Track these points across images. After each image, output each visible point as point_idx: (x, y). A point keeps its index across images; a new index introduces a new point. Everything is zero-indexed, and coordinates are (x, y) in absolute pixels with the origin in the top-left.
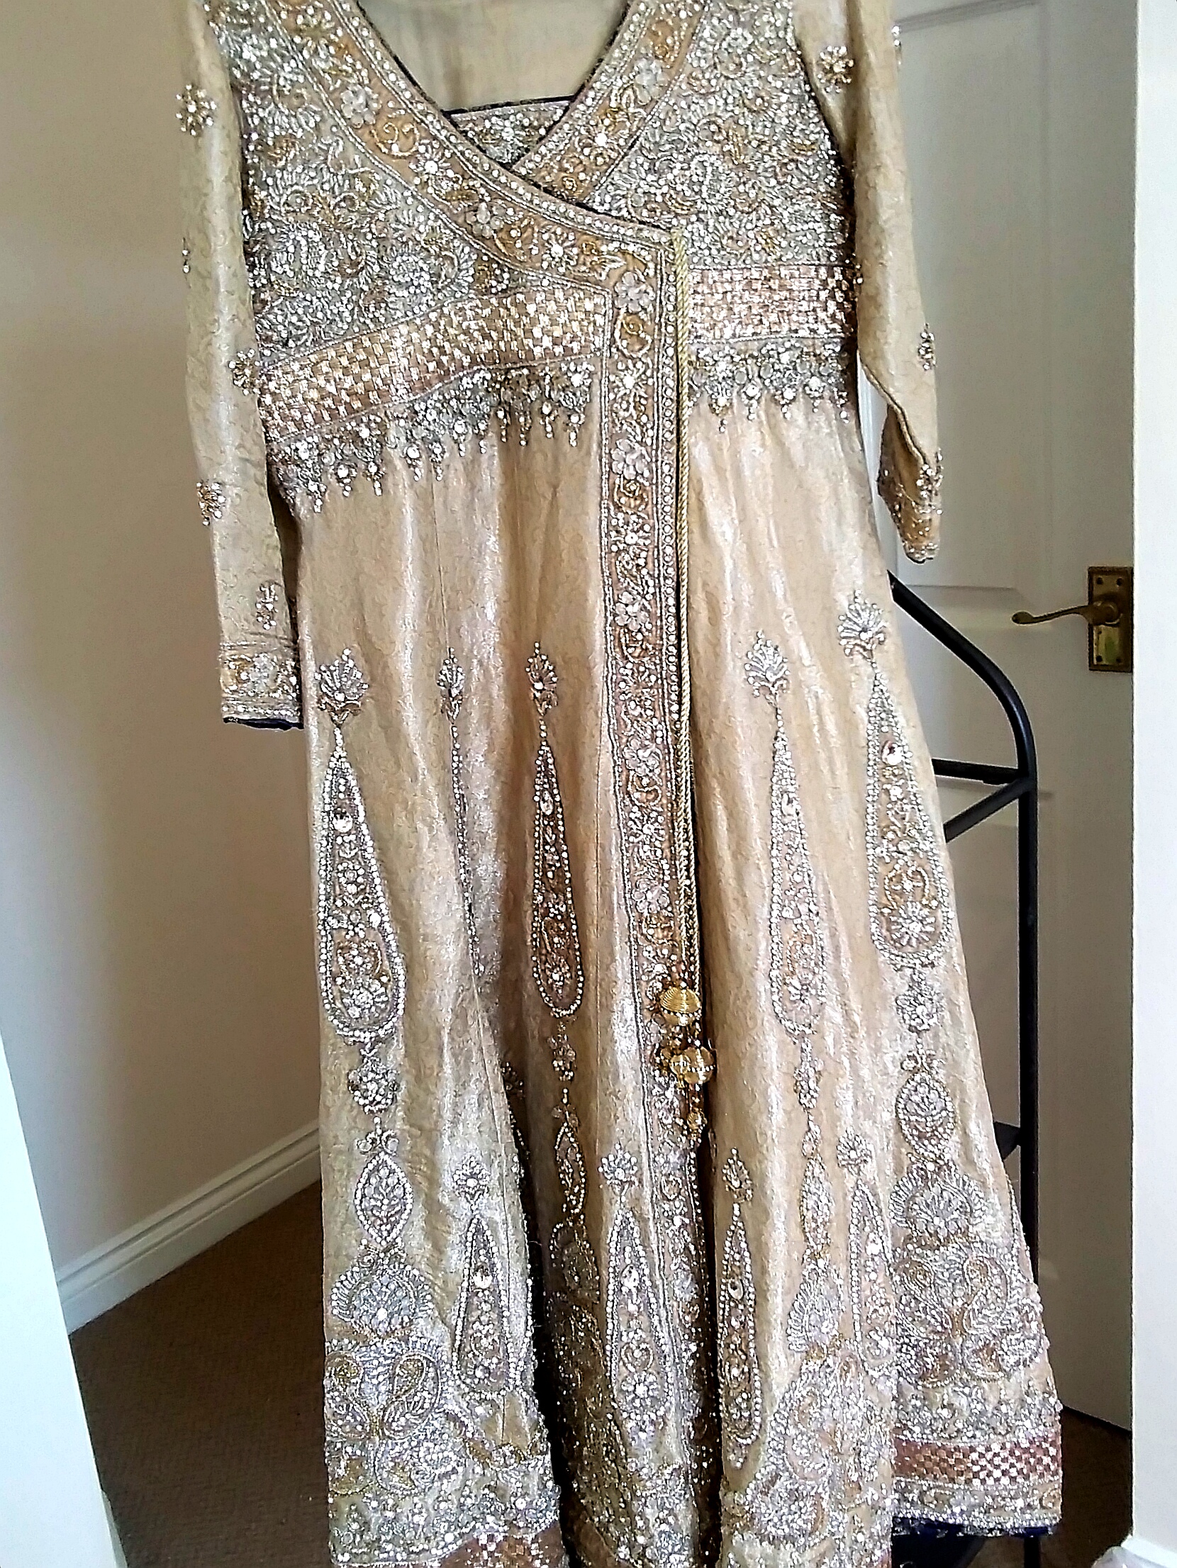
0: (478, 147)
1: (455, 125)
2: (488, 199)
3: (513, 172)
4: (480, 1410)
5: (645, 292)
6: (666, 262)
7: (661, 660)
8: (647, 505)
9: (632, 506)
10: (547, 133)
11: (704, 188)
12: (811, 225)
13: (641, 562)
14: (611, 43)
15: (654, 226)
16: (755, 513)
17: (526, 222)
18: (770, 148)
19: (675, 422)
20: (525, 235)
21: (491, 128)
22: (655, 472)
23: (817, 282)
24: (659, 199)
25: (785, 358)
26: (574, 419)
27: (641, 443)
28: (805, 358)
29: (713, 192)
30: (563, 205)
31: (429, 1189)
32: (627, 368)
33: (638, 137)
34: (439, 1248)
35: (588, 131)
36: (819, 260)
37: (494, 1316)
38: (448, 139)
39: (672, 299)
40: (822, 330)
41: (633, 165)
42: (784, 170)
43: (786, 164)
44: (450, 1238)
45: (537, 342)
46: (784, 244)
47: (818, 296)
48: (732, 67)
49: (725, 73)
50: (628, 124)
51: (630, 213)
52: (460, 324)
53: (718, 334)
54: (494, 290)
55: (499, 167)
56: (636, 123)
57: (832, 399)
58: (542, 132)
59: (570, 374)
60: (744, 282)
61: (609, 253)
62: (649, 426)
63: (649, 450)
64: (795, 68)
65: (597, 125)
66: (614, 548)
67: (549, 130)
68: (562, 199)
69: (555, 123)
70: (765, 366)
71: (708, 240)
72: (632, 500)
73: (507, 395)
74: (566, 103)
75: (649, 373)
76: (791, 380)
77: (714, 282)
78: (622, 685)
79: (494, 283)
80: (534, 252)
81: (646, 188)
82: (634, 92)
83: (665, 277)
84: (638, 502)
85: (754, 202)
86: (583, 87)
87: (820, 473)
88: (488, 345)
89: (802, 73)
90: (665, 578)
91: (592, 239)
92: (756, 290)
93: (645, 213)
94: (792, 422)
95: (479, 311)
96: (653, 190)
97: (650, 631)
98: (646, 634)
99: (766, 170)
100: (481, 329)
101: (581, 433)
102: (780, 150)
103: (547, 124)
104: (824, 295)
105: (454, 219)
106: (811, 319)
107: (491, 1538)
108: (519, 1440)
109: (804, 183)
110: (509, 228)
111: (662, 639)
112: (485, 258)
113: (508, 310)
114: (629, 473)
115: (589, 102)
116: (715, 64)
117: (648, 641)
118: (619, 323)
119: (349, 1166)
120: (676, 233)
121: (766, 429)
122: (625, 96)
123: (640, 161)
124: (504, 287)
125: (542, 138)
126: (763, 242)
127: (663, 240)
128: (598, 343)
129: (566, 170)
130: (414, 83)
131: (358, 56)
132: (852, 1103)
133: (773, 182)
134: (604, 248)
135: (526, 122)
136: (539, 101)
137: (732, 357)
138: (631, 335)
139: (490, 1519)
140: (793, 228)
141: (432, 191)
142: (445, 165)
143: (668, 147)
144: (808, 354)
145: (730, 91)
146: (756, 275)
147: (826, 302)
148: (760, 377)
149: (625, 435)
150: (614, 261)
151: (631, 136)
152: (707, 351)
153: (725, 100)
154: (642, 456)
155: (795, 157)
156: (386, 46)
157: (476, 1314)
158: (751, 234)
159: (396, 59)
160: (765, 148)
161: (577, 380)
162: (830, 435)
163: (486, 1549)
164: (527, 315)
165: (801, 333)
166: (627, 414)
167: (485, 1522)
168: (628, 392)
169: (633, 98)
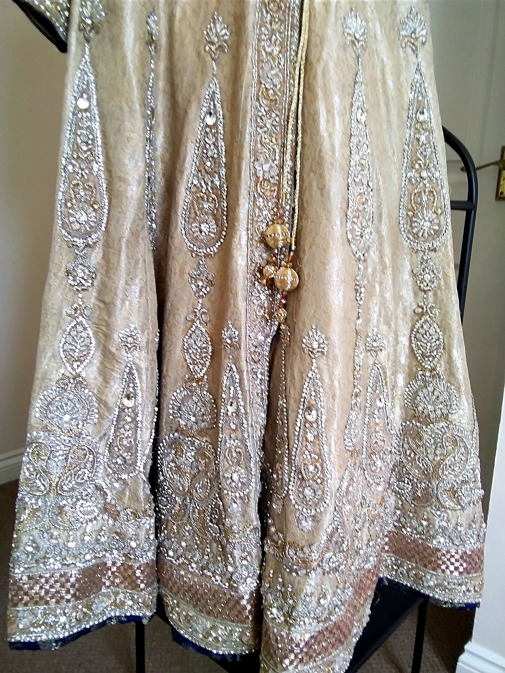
4: (116, 485)
31: (105, 341)
34: (106, 380)
37: (133, 426)
44: (114, 374)
107: (114, 564)
108: (137, 506)
119: (59, 323)
132: (378, 314)
139: (115, 552)
157: (122, 423)
163: (110, 569)
167: (112, 554)
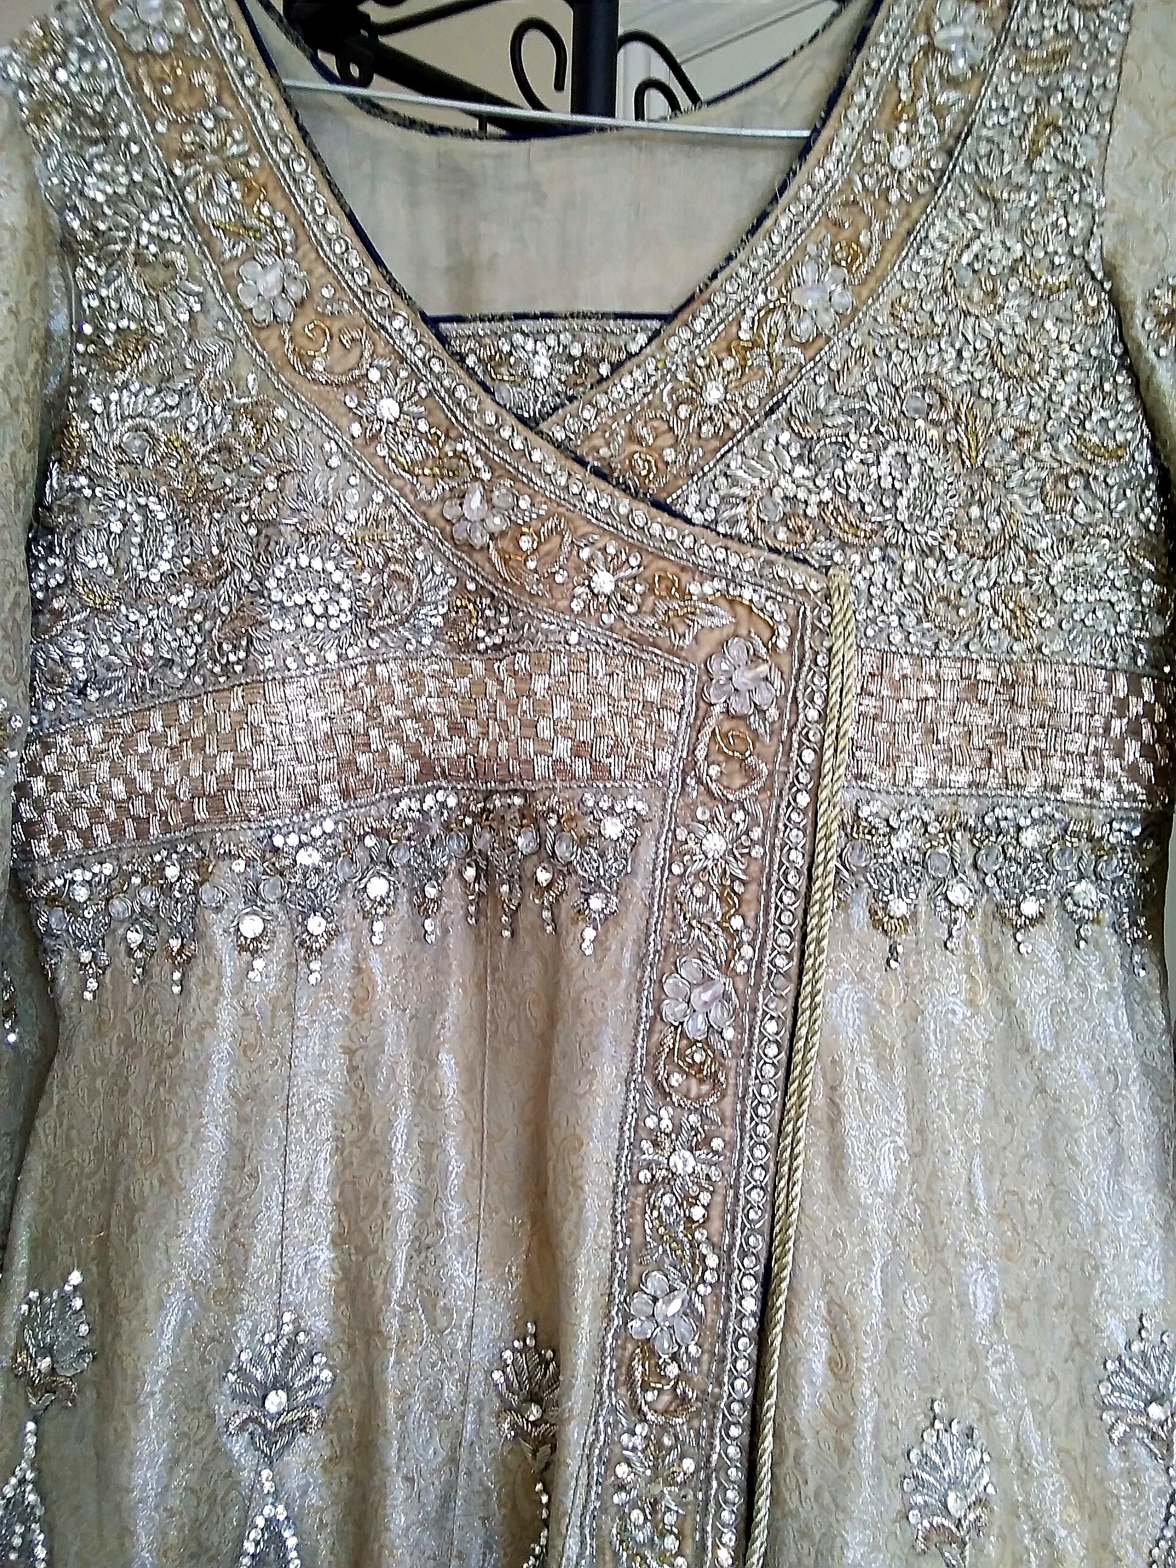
0: (482, 384)
1: (443, 340)
2: (486, 476)
3: (540, 433)
5: (766, 679)
6: (814, 628)
7: (711, 1428)
8: (723, 1096)
9: (693, 1094)
10: (613, 371)
11: (902, 502)
12: (1105, 593)
13: (698, 1213)
14: (753, 231)
15: (796, 559)
16: (944, 1137)
17: (550, 524)
18: (1037, 447)
19: (797, 937)
20: (545, 548)
21: (510, 354)
22: (748, 1031)
23: (1109, 700)
24: (812, 511)
25: (1030, 838)
26: (596, 903)
27: (726, 968)
28: (1071, 841)
29: (921, 510)
30: (626, 501)
32: (714, 818)
33: (785, 397)
35: (691, 375)
36: (1115, 660)
38: (426, 363)
39: (819, 701)
40: (1109, 791)
41: (770, 446)
42: (1061, 487)
43: (1066, 477)
45: (546, 747)
46: (1049, 622)
47: (1107, 729)
48: (977, 295)
49: (962, 304)
50: (768, 371)
51: (752, 531)
52: (408, 701)
53: (901, 776)
54: (482, 647)
55: (513, 421)
56: (783, 372)
57: (1116, 926)
58: (604, 370)
59: (598, 815)
60: (963, 684)
61: (704, 598)
62: (746, 937)
63: (741, 986)
64: (1096, 311)
65: (708, 367)
66: (644, 1176)
67: (616, 367)
68: (626, 489)
69: (630, 356)
70: (990, 849)
71: (898, 598)
72: (694, 1082)
73: (484, 840)
74: (655, 324)
75: (756, 833)
76: (1038, 882)
77: (905, 677)
78: (622, 1470)
79: (481, 633)
80: (559, 579)
81: (791, 490)
82: (787, 317)
83: (808, 655)
84: (705, 1088)
85: (995, 539)
86: (691, 299)
87: (1083, 1068)
88: (459, 746)
89: (1111, 322)
90: (744, 1254)
91: (677, 570)
92: (985, 703)
93: (782, 535)
94: (1031, 963)
95: (450, 681)
96: (802, 495)
97: (697, 1362)
98: (689, 1367)
99: (1025, 483)
100: (447, 715)
101: (607, 931)
102: (1056, 450)
103: (615, 357)
104: (1118, 726)
105: (420, 507)
106: (1089, 771)
109: (1099, 515)
110: (516, 531)
111: (720, 1385)
112: (471, 586)
113: (501, 683)
114: (696, 1027)
115: (699, 325)
116: (944, 288)
117: (688, 1381)
118: (708, 730)
120: (840, 577)
121: (980, 973)
122: (770, 322)
123: (785, 437)
124: (498, 641)
125: (602, 380)
126: (1007, 615)
127: (814, 585)
128: (664, 761)
129: (639, 440)
130: (378, 261)
131: (282, 204)
133: (1038, 507)
134: (694, 588)
135: (576, 351)
136: (605, 316)
137: (925, 825)
138: (729, 758)
140: (1069, 596)
141: (383, 452)
142: (415, 409)
143: (840, 420)
144: (1074, 834)
145: (970, 337)
146: (986, 673)
147: (1123, 740)
148: (975, 866)
149: (696, 949)
150: (711, 614)
151: (772, 394)
152: (875, 807)
153: (959, 353)
154: (726, 996)
155: (1085, 466)
156: (338, 197)
158: (985, 597)
159: (351, 218)
160: (1027, 443)
161: (612, 828)
162: (1109, 995)
164: (530, 694)
165: (1067, 794)
166: (701, 908)
168: (710, 864)
169: (782, 328)
